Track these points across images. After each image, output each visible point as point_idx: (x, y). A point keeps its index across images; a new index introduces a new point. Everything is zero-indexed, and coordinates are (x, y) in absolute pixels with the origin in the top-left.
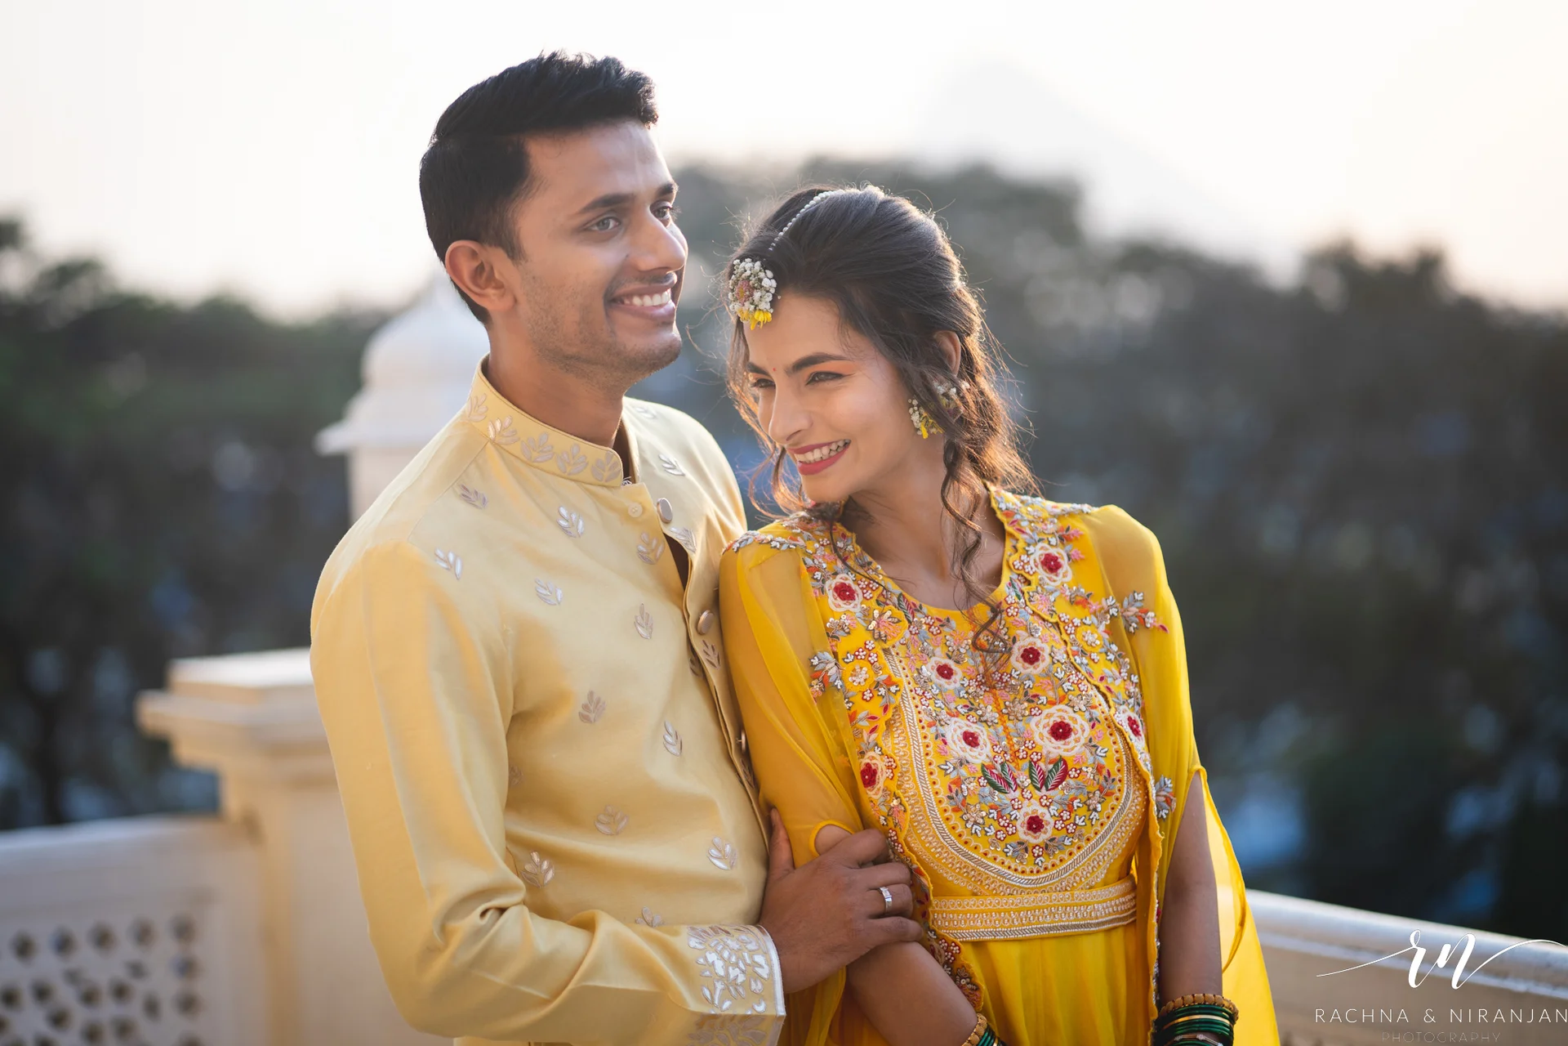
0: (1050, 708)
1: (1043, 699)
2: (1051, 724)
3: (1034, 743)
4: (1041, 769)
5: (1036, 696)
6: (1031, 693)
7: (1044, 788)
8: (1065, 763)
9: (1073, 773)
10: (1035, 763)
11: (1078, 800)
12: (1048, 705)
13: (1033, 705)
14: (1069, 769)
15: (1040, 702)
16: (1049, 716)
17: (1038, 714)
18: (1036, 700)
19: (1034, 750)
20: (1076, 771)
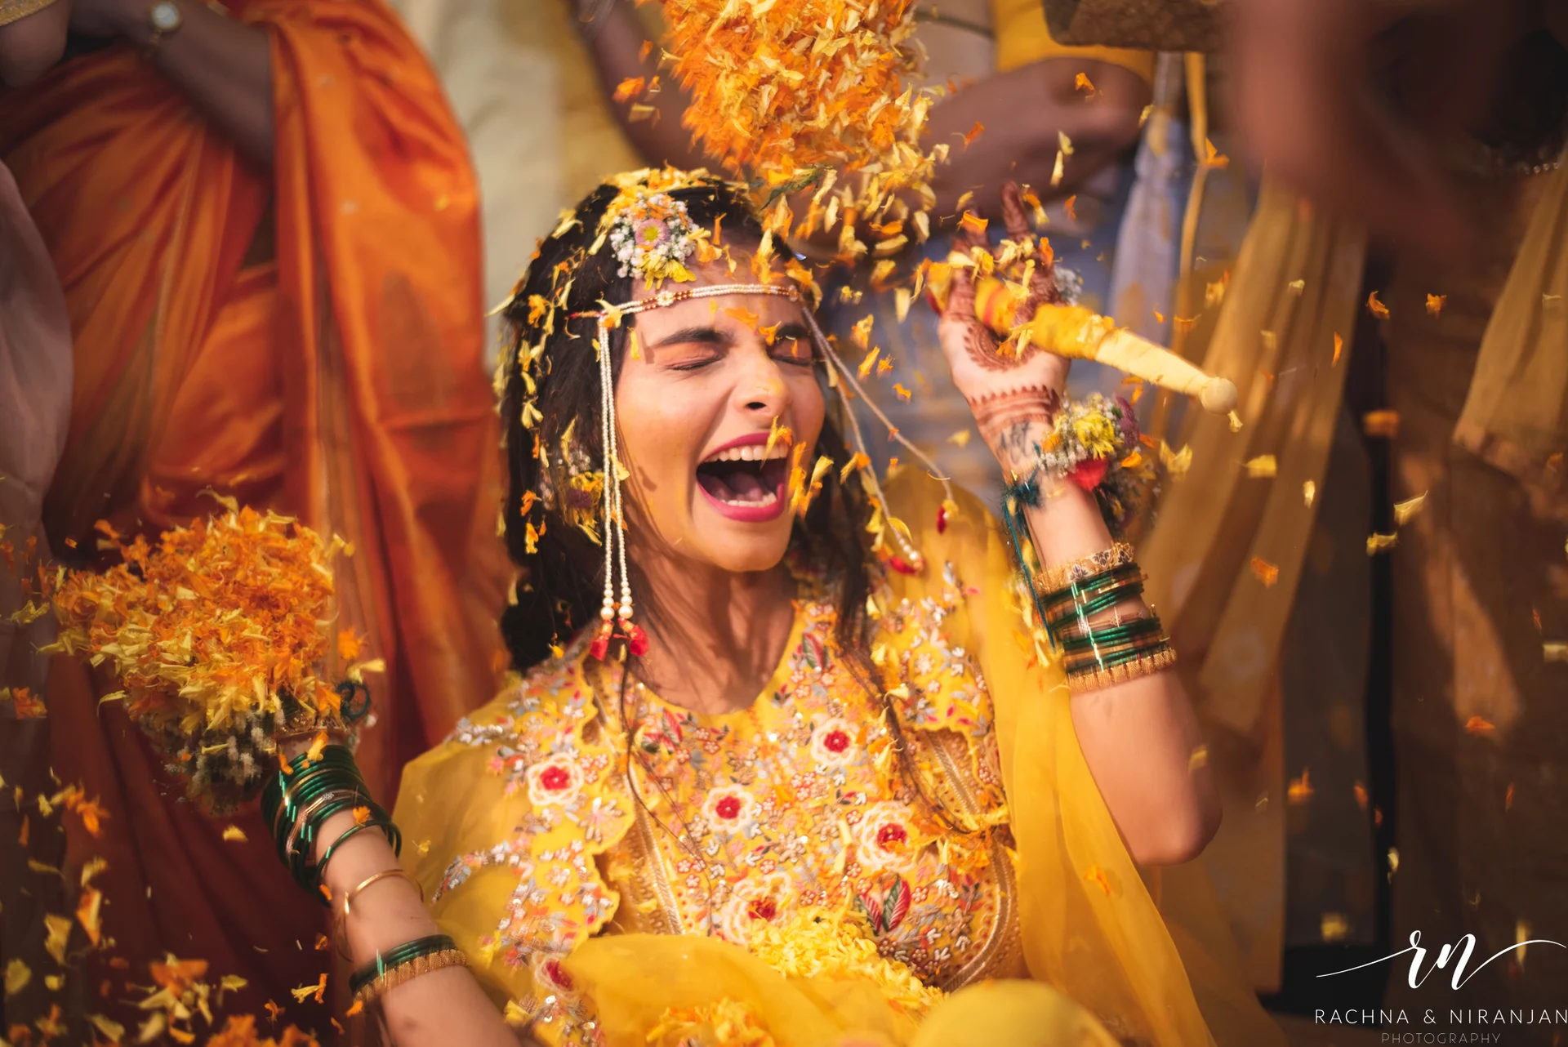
0: (872, 808)
1: (862, 797)
2: (877, 830)
3: (858, 866)
4: (874, 903)
5: (851, 794)
6: (845, 791)
7: (882, 929)
8: (905, 884)
9: (917, 895)
10: (865, 895)
11: (934, 930)
12: (869, 804)
13: (848, 808)
14: (912, 890)
15: (858, 802)
16: (872, 819)
17: (857, 820)
18: (852, 799)
19: (861, 876)
20: (922, 890)
